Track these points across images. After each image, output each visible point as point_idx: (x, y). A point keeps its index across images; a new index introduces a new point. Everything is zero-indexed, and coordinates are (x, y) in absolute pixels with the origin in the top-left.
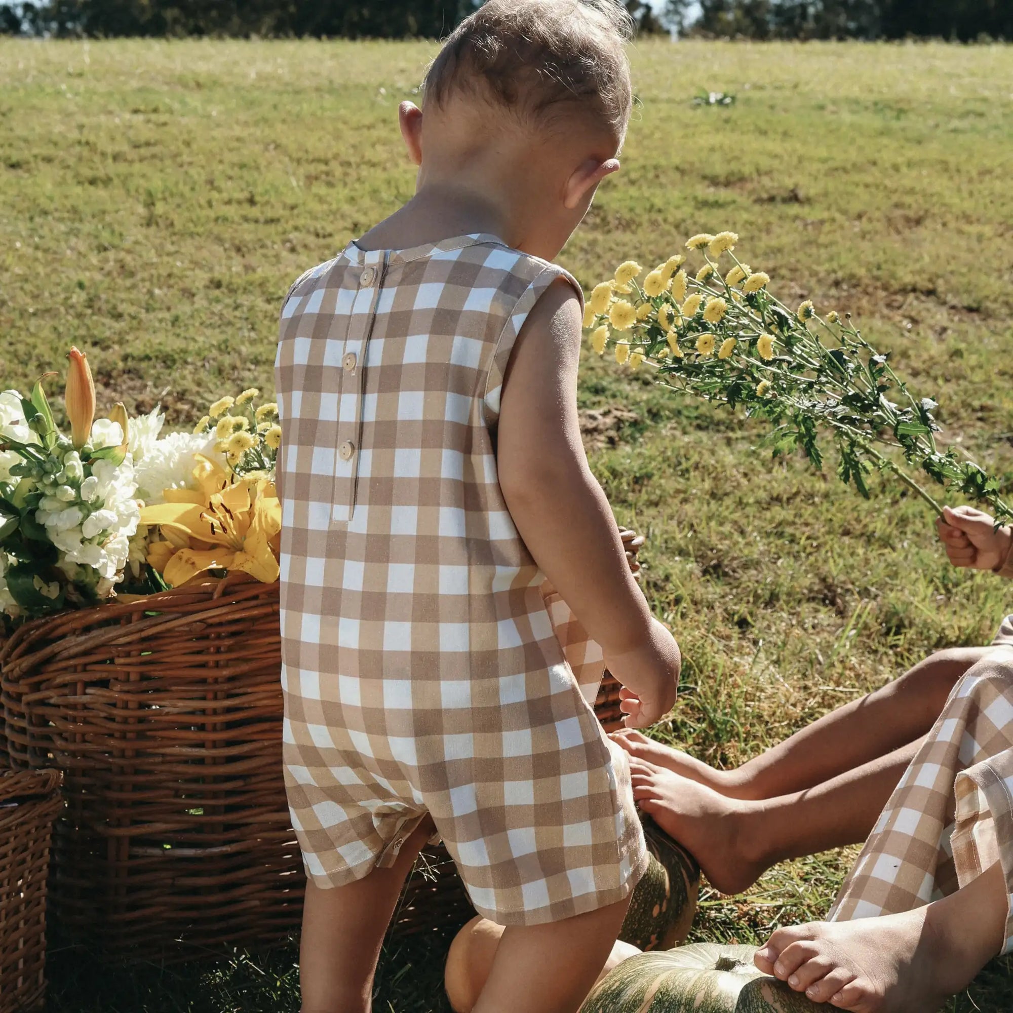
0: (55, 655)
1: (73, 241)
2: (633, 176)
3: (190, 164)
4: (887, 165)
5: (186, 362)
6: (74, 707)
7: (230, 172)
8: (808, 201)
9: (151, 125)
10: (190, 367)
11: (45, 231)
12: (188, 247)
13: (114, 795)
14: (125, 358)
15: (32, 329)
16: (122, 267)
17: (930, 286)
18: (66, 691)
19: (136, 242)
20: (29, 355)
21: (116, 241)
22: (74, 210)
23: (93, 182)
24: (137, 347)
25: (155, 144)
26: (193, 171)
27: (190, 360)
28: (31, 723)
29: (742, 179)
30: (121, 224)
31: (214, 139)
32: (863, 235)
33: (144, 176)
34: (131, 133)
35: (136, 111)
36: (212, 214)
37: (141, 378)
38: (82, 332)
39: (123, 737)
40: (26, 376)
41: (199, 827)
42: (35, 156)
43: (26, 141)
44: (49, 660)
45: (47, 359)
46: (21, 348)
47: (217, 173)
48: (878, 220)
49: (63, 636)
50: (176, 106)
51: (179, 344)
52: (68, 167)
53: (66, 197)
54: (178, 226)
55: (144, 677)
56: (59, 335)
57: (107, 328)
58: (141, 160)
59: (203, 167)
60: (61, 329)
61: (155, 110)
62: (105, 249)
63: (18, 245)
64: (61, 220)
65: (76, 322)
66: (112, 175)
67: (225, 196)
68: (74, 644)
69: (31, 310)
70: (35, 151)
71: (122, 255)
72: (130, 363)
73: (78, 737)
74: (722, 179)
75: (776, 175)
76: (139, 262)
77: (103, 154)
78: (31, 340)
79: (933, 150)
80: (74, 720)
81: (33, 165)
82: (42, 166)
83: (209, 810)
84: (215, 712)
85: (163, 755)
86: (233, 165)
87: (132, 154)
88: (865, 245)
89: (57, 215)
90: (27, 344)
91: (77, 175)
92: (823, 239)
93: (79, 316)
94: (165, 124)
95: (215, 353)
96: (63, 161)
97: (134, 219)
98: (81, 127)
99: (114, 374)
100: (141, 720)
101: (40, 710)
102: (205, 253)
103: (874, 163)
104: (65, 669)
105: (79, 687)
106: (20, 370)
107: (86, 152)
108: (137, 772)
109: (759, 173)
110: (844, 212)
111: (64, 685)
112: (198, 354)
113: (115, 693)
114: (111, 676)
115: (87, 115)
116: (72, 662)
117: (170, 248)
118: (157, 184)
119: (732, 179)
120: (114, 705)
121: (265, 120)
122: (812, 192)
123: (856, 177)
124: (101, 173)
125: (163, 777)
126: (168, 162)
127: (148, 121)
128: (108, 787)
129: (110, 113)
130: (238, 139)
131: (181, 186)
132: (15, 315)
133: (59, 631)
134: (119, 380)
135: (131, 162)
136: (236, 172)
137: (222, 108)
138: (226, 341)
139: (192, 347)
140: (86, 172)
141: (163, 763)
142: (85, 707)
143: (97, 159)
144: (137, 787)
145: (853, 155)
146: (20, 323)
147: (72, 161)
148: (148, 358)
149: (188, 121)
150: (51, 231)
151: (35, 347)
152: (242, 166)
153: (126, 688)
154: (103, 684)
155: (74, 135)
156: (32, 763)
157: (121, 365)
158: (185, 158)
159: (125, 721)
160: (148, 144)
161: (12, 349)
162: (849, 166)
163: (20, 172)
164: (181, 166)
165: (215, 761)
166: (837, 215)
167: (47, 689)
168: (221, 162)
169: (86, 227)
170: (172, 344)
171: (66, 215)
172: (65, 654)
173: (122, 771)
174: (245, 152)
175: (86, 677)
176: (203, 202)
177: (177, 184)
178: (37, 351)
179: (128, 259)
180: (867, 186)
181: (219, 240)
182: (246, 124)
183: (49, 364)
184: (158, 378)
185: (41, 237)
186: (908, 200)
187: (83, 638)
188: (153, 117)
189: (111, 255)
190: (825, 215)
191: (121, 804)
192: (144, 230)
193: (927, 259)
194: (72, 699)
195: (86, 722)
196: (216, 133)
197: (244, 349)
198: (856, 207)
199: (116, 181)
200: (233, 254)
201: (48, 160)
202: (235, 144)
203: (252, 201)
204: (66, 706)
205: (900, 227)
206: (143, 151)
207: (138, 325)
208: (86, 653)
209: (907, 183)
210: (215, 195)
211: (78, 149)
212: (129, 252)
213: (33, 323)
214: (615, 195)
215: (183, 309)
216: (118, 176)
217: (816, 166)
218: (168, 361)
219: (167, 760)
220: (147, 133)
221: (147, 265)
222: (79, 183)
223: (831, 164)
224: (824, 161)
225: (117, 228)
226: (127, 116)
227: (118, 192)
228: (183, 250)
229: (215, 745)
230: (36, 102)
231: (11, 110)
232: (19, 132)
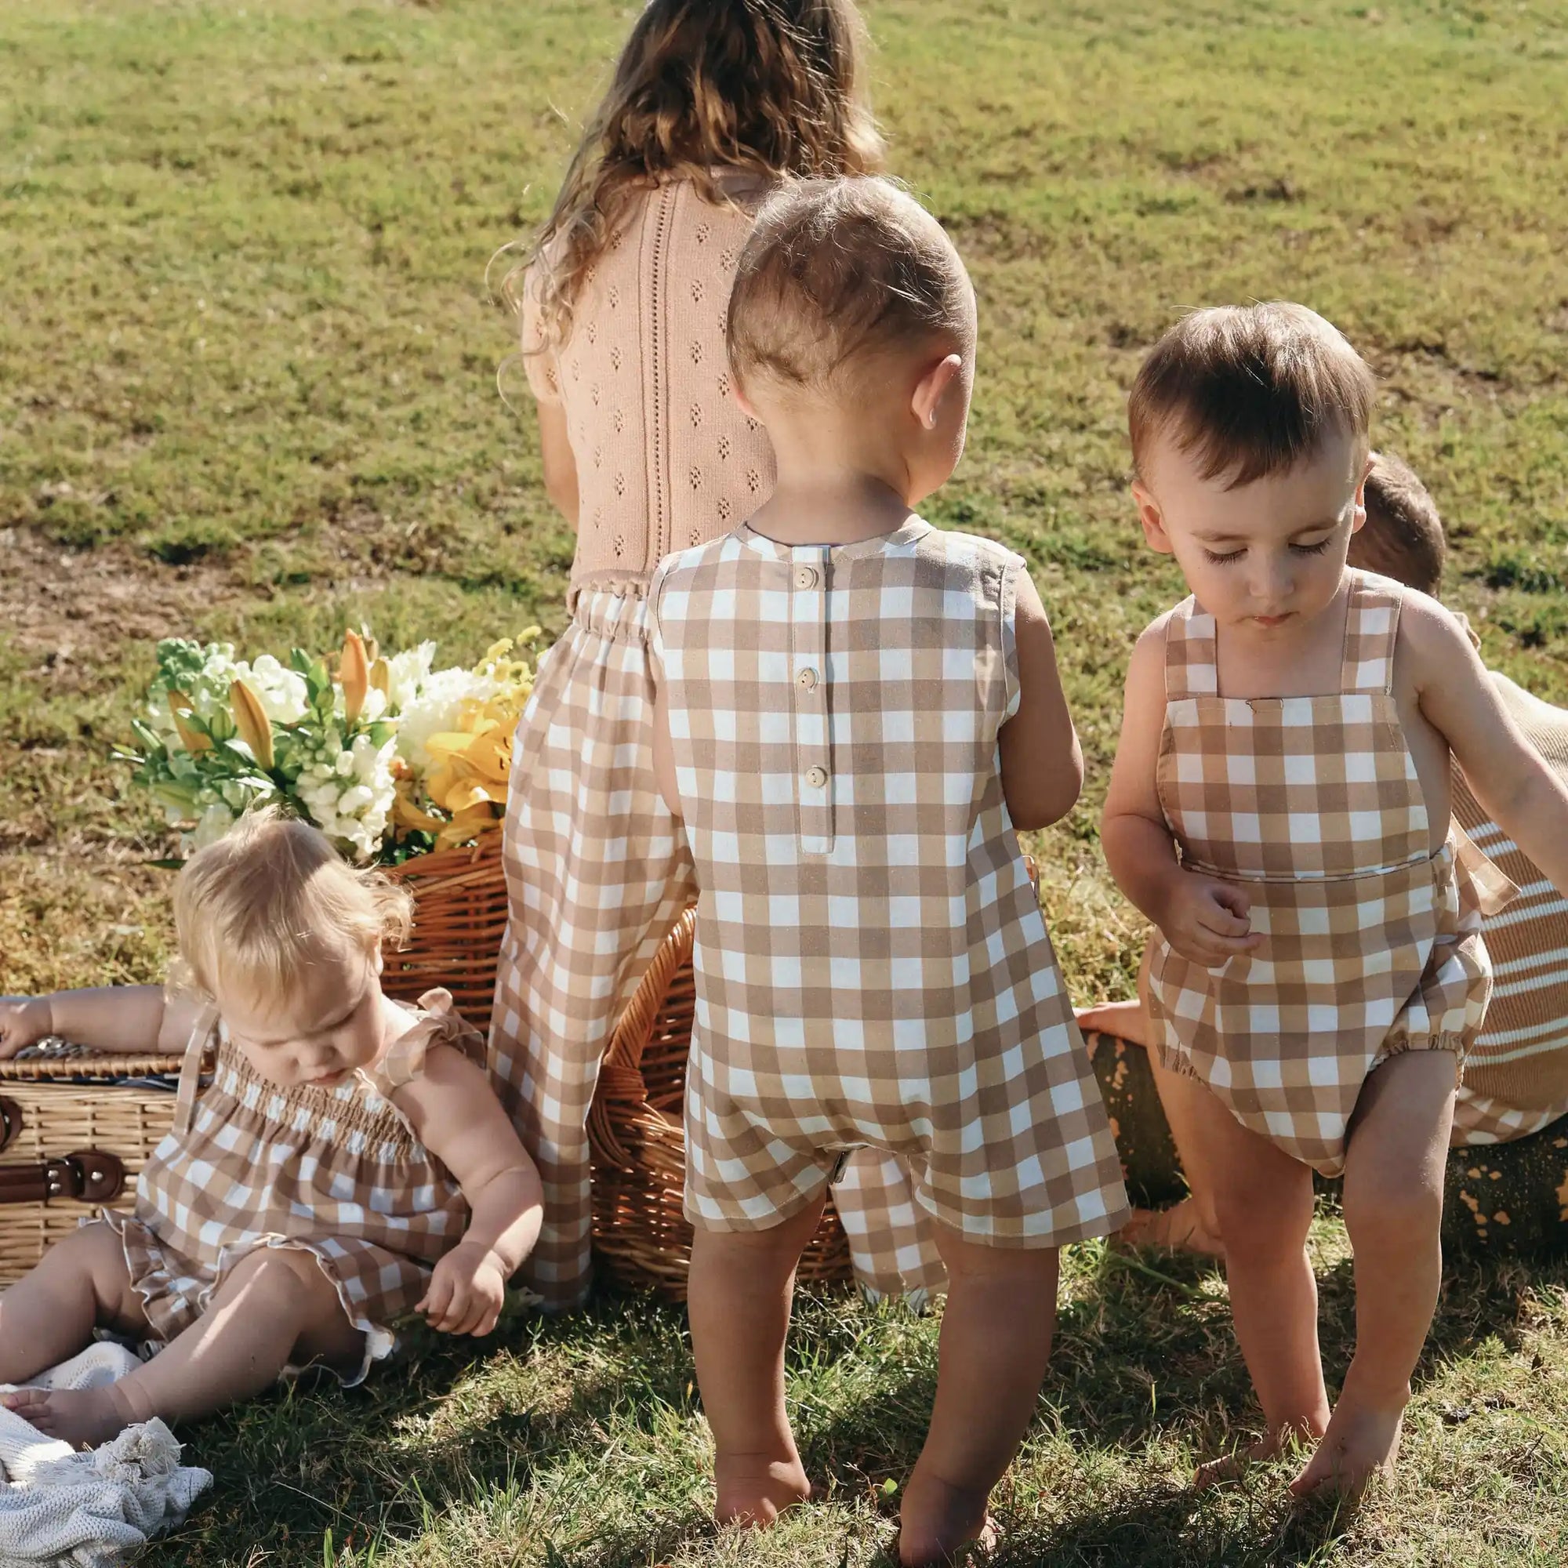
1: (276, 297)
2: (1058, 157)
3: (430, 155)
4: (1429, 127)
5: (433, 487)
7: (487, 169)
8: (1302, 195)
9: (371, 84)
10: (438, 493)
11: (234, 280)
12: (431, 300)
14: (354, 481)
15: (232, 440)
16: (343, 335)
17: (1439, 339)
19: (362, 295)
20: (229, 478)
21: (334, 294)
22: (273, 243)
23: (295, 191)
24: (368, 466)
25: (378, 121)
26: (433, 167)
27: (437, 482)
29: (1214, 158)
30: (335, 264)
31: (463, 108)
32: (1367, 255)
33: (365, 178)
34: (344, 101)
35: (350, 59)
36: (461, 244)
37: (375, 510)
38: (296, 442)
40: (228, 510)
42: (213, 148)
43: (196, 119)
45: (253, 485)
46: (220, 470)
47: (467, 173)
48: (1391, 230)
50: (407, 47)
51: (423, 458)
52: (258, 166)
53: (260, 219)
54: (417, 268)
56: (267, 447)
57: (331, 434)
58: (361, 149)
59: (448, 160)
60: (269, 439)
61: (377, 58)
62: (320, 307)
63: (201, 304)
64: (253, 259)
65: (288, 426)
66: (320, 178)
67: (480, 212)
69: (228, 409)
70: (213, 138)
71: (343, 317)
72: (363, 490)
74: (1185, 159)
75: (1264, 151)
76: (366, 328)
77: (307, 141)
78: (231, 458)
79: (1503, 96)
81: (209, 164)
82: (222, 164)
86: (490, 155)
87: (347, 140)
88: (1363, 274)
89: (249, 250)
90: (228, 465)
91: (273, 179)
92: (1308, 265)
93: (292, 416)
94: (391, 83)
95: (469, 471)
96: (250, 155)
97: (355, 254)
98: (273, 92)
99: (341, 505)
102: (454, 312)
103: (1411, 124)
106: (221, 501)
107: (279, 132)
109: (1240, 146)
110: (1344, 215)
112: (448, 473)
115: (280, 68)
117: (407, 303)
118: (384, 195)
119: (1201, 158)
121: (534, 70)
122: (1306, 182)
123: (1381, 151)
124: (304, 175)
126: (399, 153)
127: (367, 77)
129: (313, 62)
130: (499, 108)
131: (418, 196)
132: (207, 419)
134: (349, 514)
135: (346, 153)
136: (493, 168)
137: (471, 45)
138: (483, 454)
139: (440, 462)
140: (288, 176)
143: (299, 148)
145: (1384, 113)
146: (215, 430)
147: (264, 156)
148: (382, 481)
149: (426, 75)
150: (244, 278)
151: (237, 468)
152: (503, 157)
155: (263, 105)
157: (349, 492)
158: (421, 146)
160: (369, 120)
161: (207, 470)
162: (1373, 131)
163: (192, 175)
164: (417, 158)
166: (1336, 223)
168: (473, 149)
169: (290, 271)
170: (413, 460)
171: (261, 250)
174: (506, 131)
176: (449, 223)
177: (411, 191)
178: (239, 474)
179: (350, 322)
180: (1389, 166)
181: (473, 288)
182: (507, 78)
183: (257, 493)
184: (398, 510)
185: (233, 290)
186: (1447, 191)
188: (374, 69)
189: (327, 317)
190: (1319, 221)
192: (369, 274)
193: (1444, 294)
196: (466, 97)
197: (509, 464)
198: (1367, 204)
199: (327, 190)
200: (492, 310)
201: (232, 154)
202: (491, 116)
203: (516, 221)
205: (1420, 239)
206: (362, 133)
207: (370, 430)
209: (1449, 160)
210: (465, 211)
211: (270, 131)
212: (351, 311)
214: (1029, 194)
215: (430, 399)
216: (329, 179)
217: (1326, 131)
218: (410, 484)
220: (367, 103)
221: (380, 332)
222: (277, 193)
223: (1352, 128)
224: (1336, 122)
225: (333, 272)
226: (337, 68)
227: (332, 209)
228: (424, 306)
230: (205, 47)
231: (169, 63)
232: (185, 106)
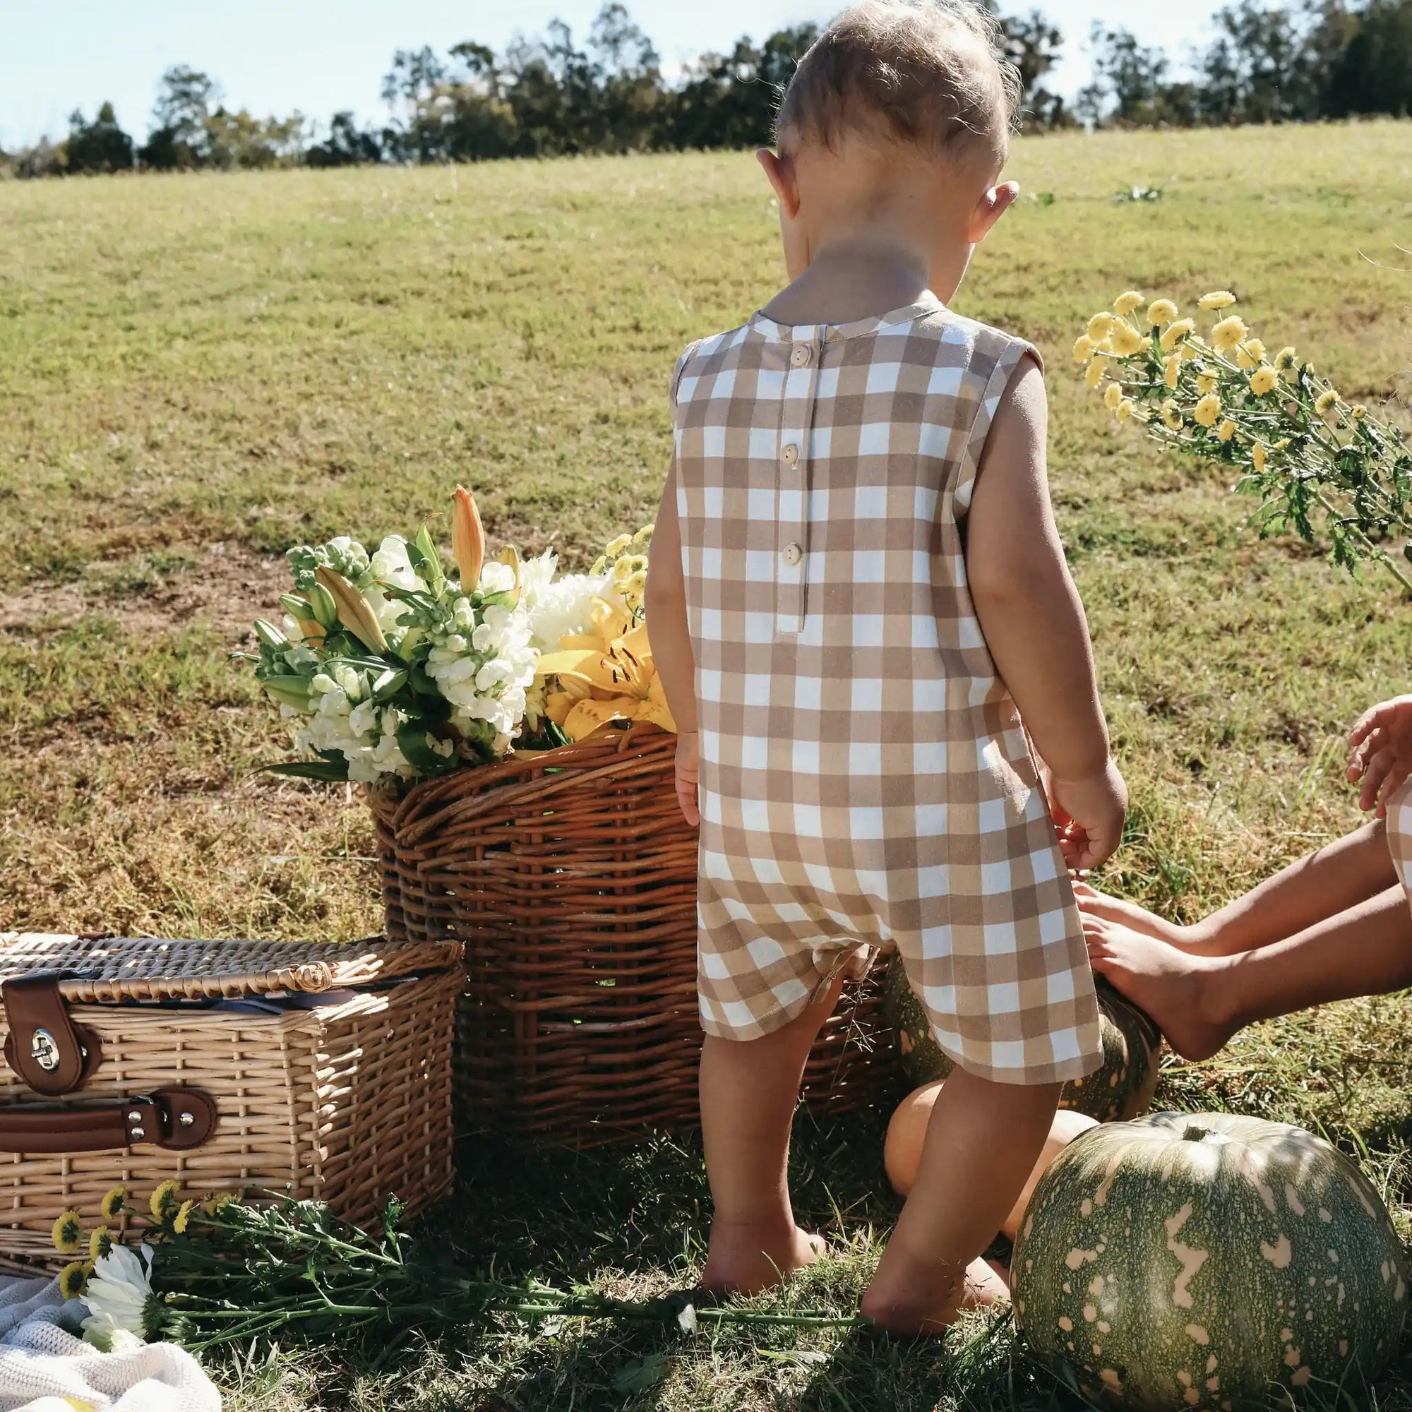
0: (451, 818)
1: (448, 379)
2: (1053, 282)
3: (569, 291)
4: (1335, 257)
5: (574, 504)
6: (474, 873)
7: (612, 298)
8: (1248, 300)
9: (526, 251)
10: (579, 509)
11: (418, 370)
12: (571, 379)
13: (519, 966)
14: (509, 502)
15: (409, 475)
16: (502, 404)
17: (1390, 388)
18: (464, 856)
19: (516, 378)
20: (407, 502)
21: (495, 378)
22: (448, 346)
23: (466, 315)
24: (521, 489)
25: (531, 272)
26: (573, 299)
27: (578, 501)
28: (427, 891)
29: (1173, 280)
30: (498, 359)
31: (594, 263)
32: (1312, 336)
33: (520, 306)
34: (505, 261)
35: (509, 238)
36: (595, 344)
37: (527, 522)
38: (463, 475)
39: (528, 903)
40: (404, 525)
41: (613, 1000)
42: (405, 291)
43: (393, 274)
44: (445, 823)
45: (425, 506)
46: (398, 495)
47: (599, 300)
48: (1328, 318)
49: (459, 798)
50: (552, 229)
51: (566, 484)
52: (440, 300)
53: (439, 332)
54: (560, 359)
55: (547, 839)
56: (438, 480)
57: (487, 470)
58: (517, 289)
59: (583, 294)
60: (440, 473)
61: (530, 236)
62: (483, 386)
63: (390, 385)
64: (434, 357)
65: (455, 466)
66: (486, 306)
67: (609, 323)
68: (471, 805)
69: (407, 455)
70: (404, 285)
71: (501, 392)
72: (515, 507)
73: (479, 905)
74: (1151, 281)
75: (1210, 274)
76: (520, 398)
77: (476, 285)
78: (407, 487)
79: (1387, 238)
80: (474, 887)
81: (402, 300)
82: (413, 301)
83: (623, 981)
84: (625, 874)
85: (570, 922)
86: (615, 290)
87: (507, 284)
88: (1314, 346)
89: (429, 352)
90: (404, 491)
91: (448, 309)
93: (458, 459)
94: (540, 250)
95: (605, 492)
96: (434, 294)
97: (513, 353)
98: (452, 257)
99: (498, 519)
100: (545, 885)
101: (436, 878)
102: (589, 386)
103: (1321, 256)
104: (463, 833)
105: (479, 852)
106: (398, 518)
107: (456, 282)
108: (543, 941)
109: (1191, 273)
110: (1288, 311)
111: (462, 850)
112: (587, 495)
113: (517, 856)
114: (511, 838)
115: (458, 244)
116: (469, 825)
117: (552, 382)
118: (534, 314)
119: (1162, 280)
120: (516, 870)
121: (649, 241)
122: (1252, 292)
123: (1301, 272)
124: (474, 305)
125: (571, 946)
126: (545, 290)
127: (523, 247)
128: (513, 958)
129: (482, 240)
130: (620, 262)
131: (561, 316)
132: (390, 461)
133: (454, 793)
134: (504, 526)
135: (506, 292)
136: (618, 298)
137: (600, 229)
138: (616, 480)
139: (580, 487)
140: (460, 306)
141: (571, 930)
142: (485, 872)
143: (470, 290)
144: (543, 958)
145: (1296, 248)
146: (396, 469)
147: (443, 294)
148: (533, 501)
149: (567, 246)
150: (425, 369)
151: (412, 493)
152: (626, 291)
153: (530, 850)
154: (504, 847)
155: (445, 266)
156: (430, 935)
157: (505, 509)
158: (564, 285)
159: (529, 886)
160: (523, 272)
161: (388, 496)
162: (1292, 260)
163: (389, 308)
164: (560, 293)
165: (626, 928)
166: (1281, 315)
167: (444, 855)
168: (602, 287)
169: (461, 364)
170: (558, 485)
171: (440, 352)
172: (461, 816)
173: (527, 940)
174: (628, 275)
175: (485, 840)
176: (585, 330)
177: (556, 314)
178: (414, 498)
179: (508, 395)
180: (1313, 281)
181: (604, 371)
182: (627, 246)
183: (429, 511)
184: (545, 522)
185: (414, 376)
186: (1361, 294)
187: (480, 799)
188: (529, 243)
189: (489, 392)
190: (1268, 315)
191: (527, 976)
192: (523, 364)
193: (1384, 358)
194: (471, 864)
195: (487, 888)
196: (596, 256)
197: (636, 488)
198: (1301, 305)
199: (491, 314)
200: (620, 386)
201: (419, 294)
202: (616, 268)
203: (637, 328)
204: (465, 873)
205: (1352, 324)
206: (520, 280)
207: (521, 465)
208: (484, 815)
209: (1358, 275)
210: (597, 323)
211: (449, 280)
212: (508, 388)
213: (410, 467)
214: (1033, 303)
215: (569, 447)
216: (493, 307)
217: (1254, 262)
218: (555, 503)
219: (574, 927)
220: (521, 261)
221: (528, 401)
222: (452, 317)
223: (1272, 259)
224: (1264, 256)
225: (494, 363)
226: (501, 243)
227: (494, 325)
228: (566, 384)
229: (626, 910)
230: (402, 232)
231: (376, 242)
232: (386, 265)
